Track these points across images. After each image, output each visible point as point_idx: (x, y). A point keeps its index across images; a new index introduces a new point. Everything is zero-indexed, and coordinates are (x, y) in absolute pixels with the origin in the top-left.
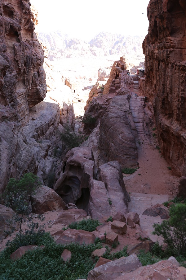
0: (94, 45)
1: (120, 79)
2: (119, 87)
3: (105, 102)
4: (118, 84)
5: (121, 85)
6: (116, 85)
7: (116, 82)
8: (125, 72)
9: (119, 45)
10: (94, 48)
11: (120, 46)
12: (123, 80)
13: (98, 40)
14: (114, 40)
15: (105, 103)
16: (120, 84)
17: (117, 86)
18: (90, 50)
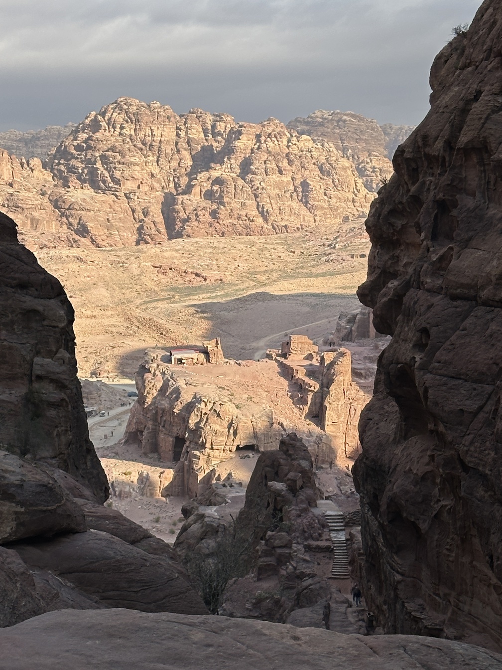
0: (74, 181)
1: (289, 531)
2: (289, 557)
3: (251, 610)
4: (285, 546)
5: (295, 552)
6: (279, 551)
7: (277, 543)
8: (302, 502)
9: (215, 174)
10: (79, 194)
11: (218, 181)
12: (298, 534)
13: (94, 149)
14: (183, 144)
15: (251, 614)
16: (290, 547)
17: (280, 555)
18: (56, 204)
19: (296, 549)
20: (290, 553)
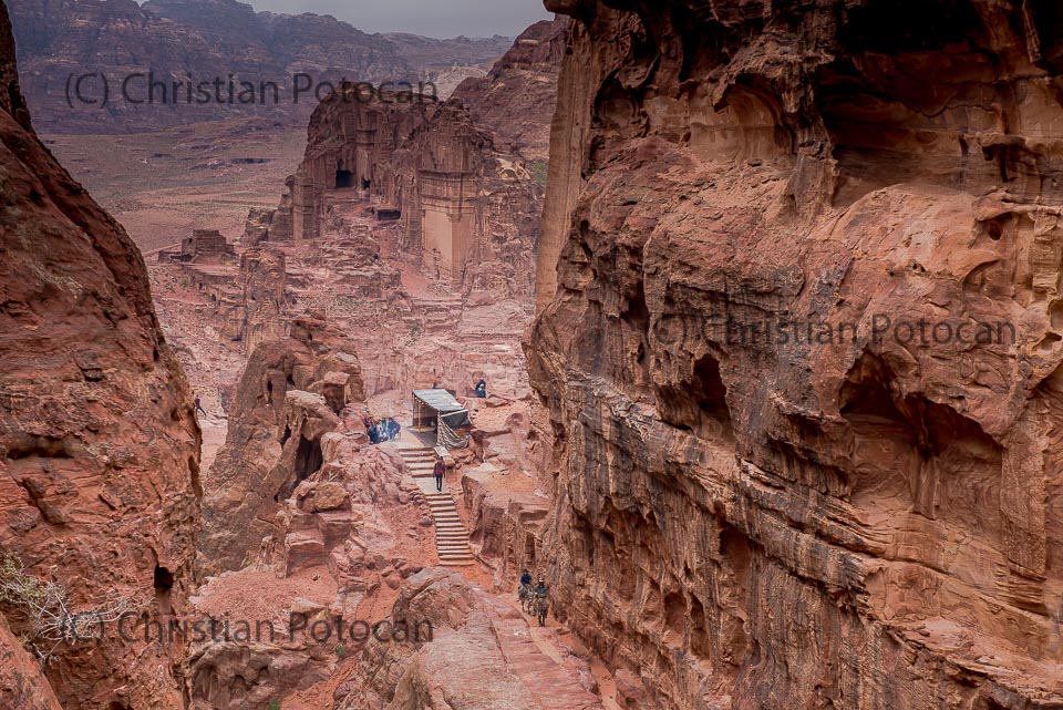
1: (340, 478)
2: (347, 530)
4: (339, 509)
5: (359, 518)
6: (327, 517)
7: (322, 502)
15: (285, 644)
16: (350, 510)
17: (330, 525)
19: (360, 512)
20: (349, 520)
